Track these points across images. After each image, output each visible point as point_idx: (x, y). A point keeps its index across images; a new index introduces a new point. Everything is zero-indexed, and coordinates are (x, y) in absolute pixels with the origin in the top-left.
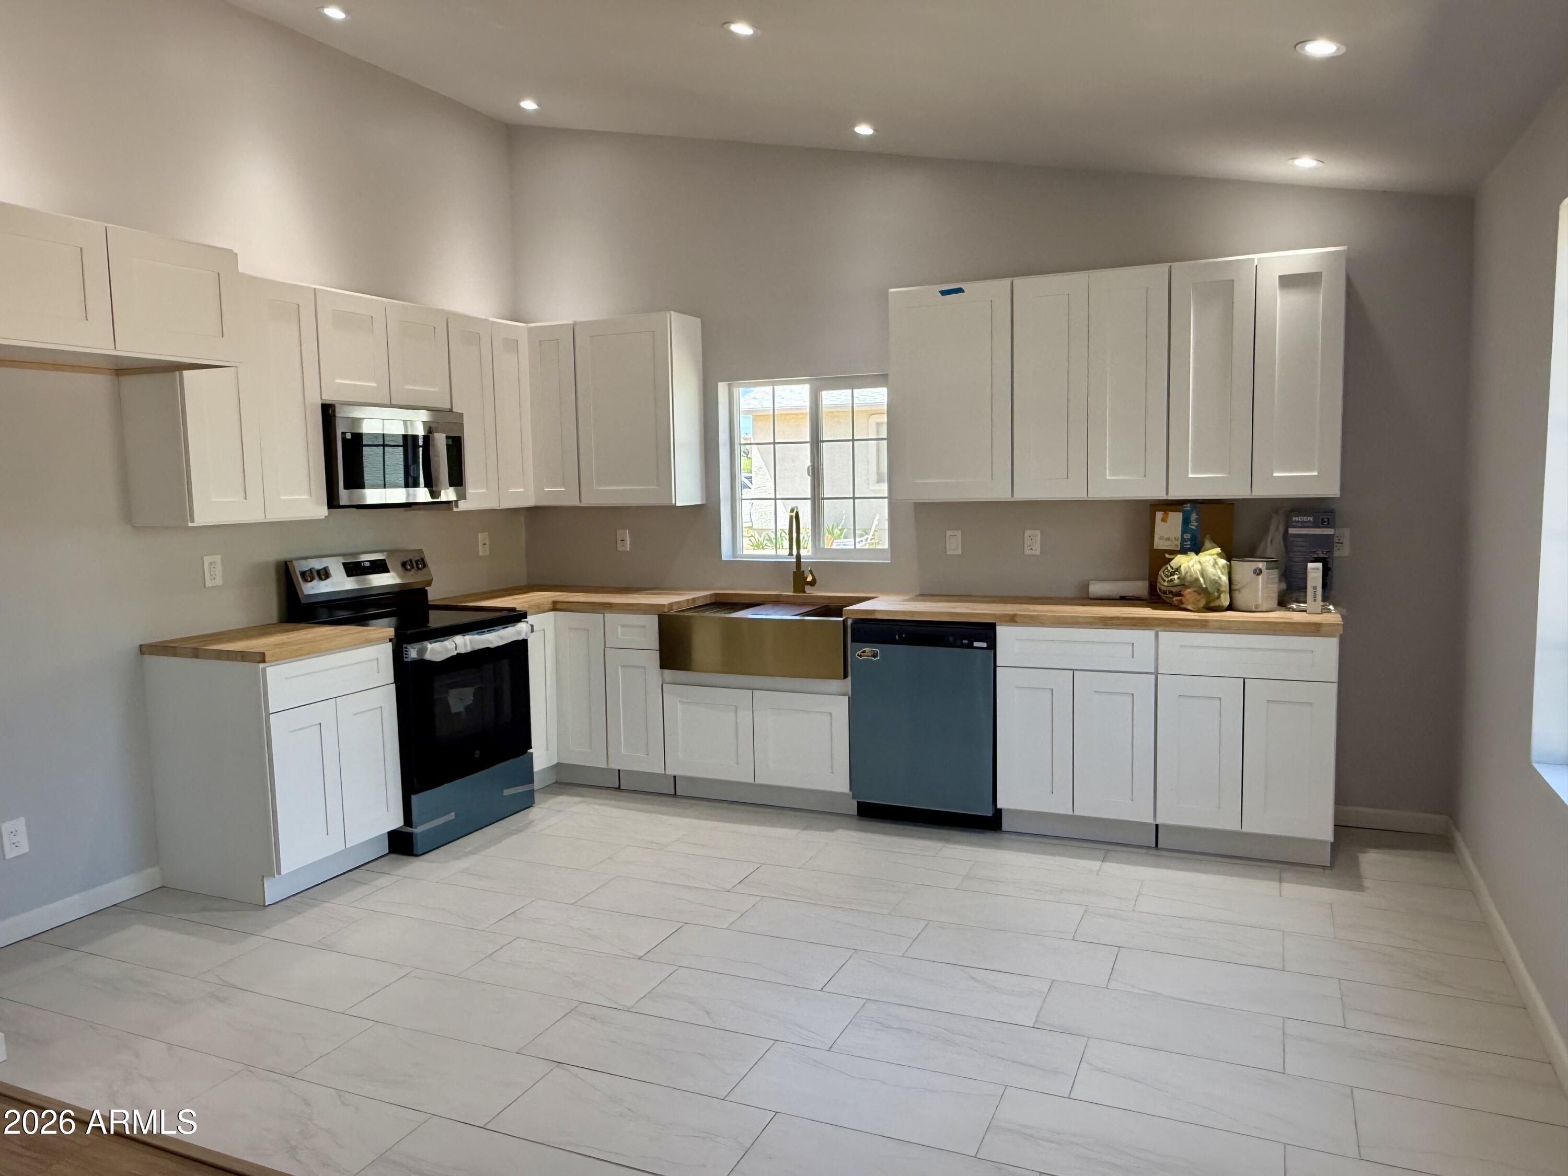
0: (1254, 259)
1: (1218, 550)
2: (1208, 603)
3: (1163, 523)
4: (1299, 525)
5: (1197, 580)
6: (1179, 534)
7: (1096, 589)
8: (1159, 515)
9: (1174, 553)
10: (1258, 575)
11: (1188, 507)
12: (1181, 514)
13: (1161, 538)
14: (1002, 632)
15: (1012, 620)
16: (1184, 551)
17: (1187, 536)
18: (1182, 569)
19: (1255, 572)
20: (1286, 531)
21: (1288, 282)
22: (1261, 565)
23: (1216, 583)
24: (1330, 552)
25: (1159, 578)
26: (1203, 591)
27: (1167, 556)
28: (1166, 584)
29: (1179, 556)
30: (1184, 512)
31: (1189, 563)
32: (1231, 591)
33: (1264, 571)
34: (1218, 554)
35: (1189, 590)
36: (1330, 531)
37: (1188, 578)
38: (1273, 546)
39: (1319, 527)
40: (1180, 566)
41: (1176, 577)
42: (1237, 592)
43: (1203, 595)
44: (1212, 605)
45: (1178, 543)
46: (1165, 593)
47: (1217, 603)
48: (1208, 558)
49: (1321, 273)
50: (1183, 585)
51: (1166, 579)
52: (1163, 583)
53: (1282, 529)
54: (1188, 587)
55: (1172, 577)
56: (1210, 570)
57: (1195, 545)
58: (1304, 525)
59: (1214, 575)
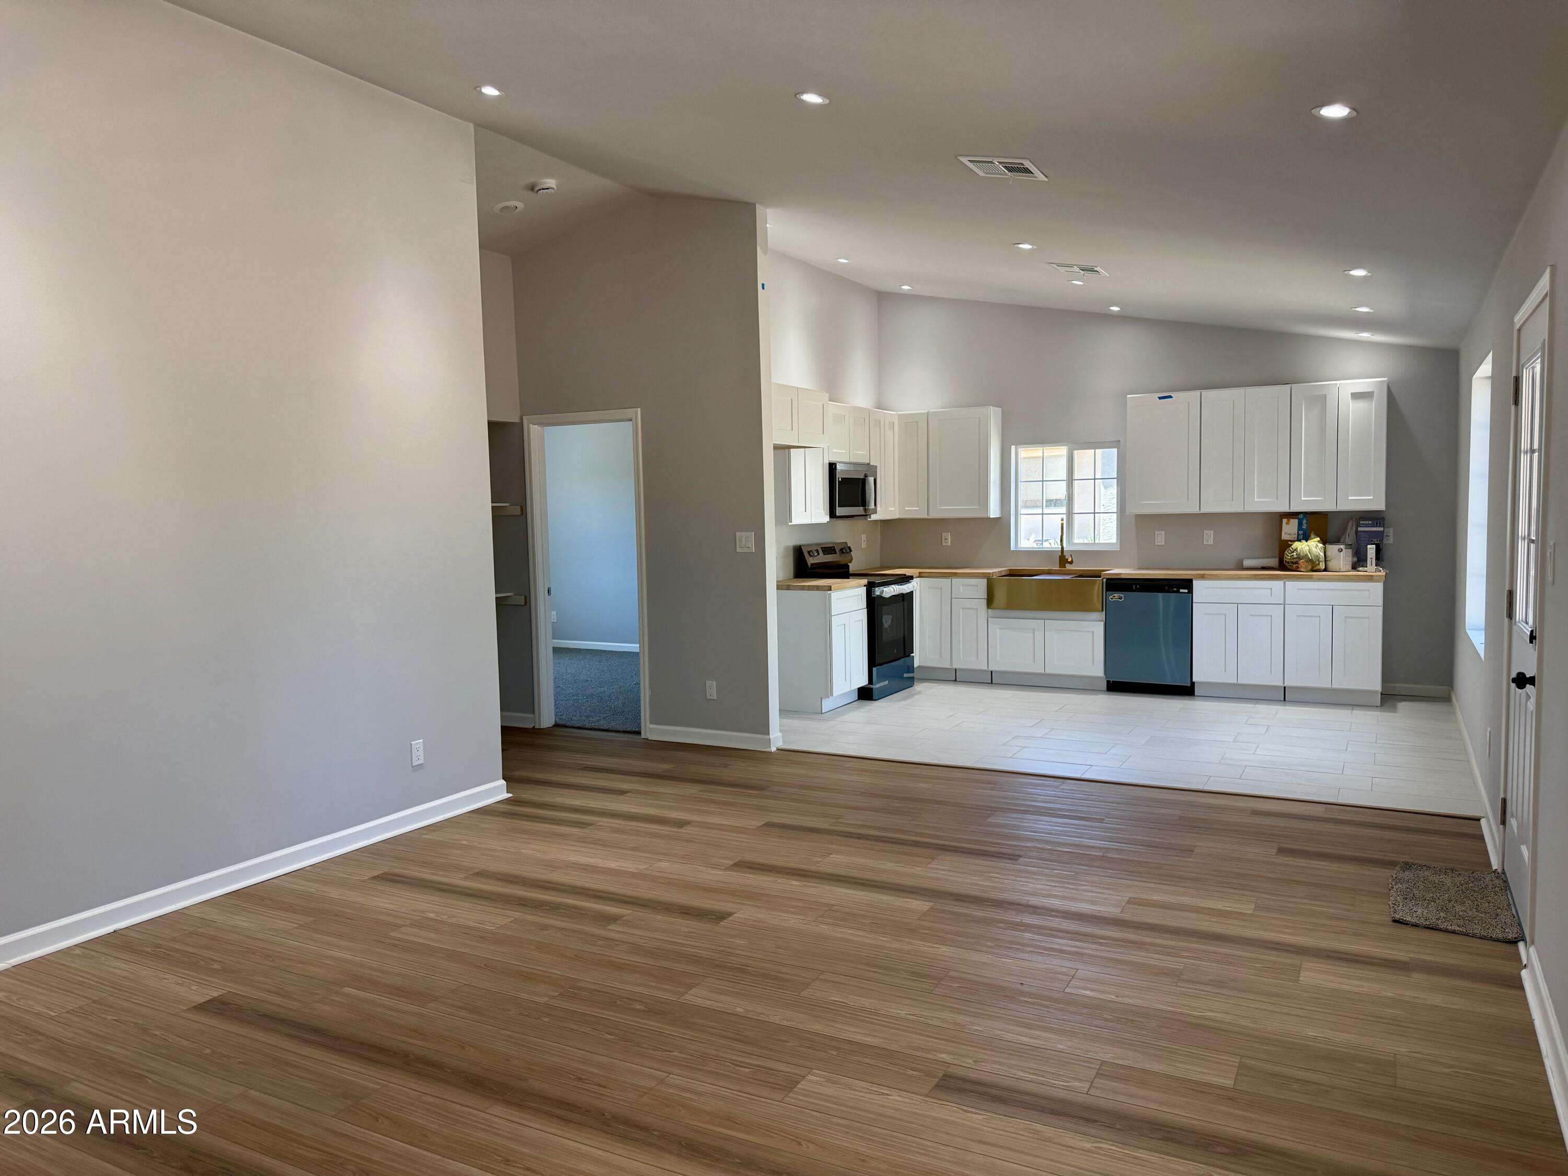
0: (1337, 384)
1: (1318, 539)
2: (1312, 568)
3: (1287, 525)
4: (1364, 526)
5: (1307, 555)
6: (1296, 531)
7: (1247, 563)
8: (1285, 521)
9: (1294, 541)
10: (1340, 552)
11: (1301, 516)
12: (1297, 520)
13: (1286, 534)
14: (1196, 584)
15: (1202, 577)
16: (1299, 540)
17: (1301, 532)
18: (1298, 550)
19: (1339, 550)
20: (1357, 530)
21: (1356, 396)
22: (1342, 547)
23: (1318, 557)
24: (1382, 540)
25: (1285, 555)
26: (1310, 561)
27: (1290, 543)
28: (1289, 557)
29: (1296, 542)
30: (1299, 519)
31: (1302, 547)
32: (1325, 561)
33: (1344, 550)
34: (1318, 541)
35: (1302, 561)
36: (1381, 529)
37: (1302, 554)
38: (1350, 537)
39: (1375, 527)
40: (1297, 548)
41: (1295, 554)
42: (1329, 562)
43: (1309, 563)
44: (1315, 569)
45: (1296, 536)
46: (1288, 563)
47: (1318, 567)
48: (1313, 543)
49: (1373, 392)
50: (1299, 558)
51: (1290, 555)
52: (1288, 557)
53: (1354, 528)
54: (1301, 559)
55: (1292, 554)
56: (1314, 549)
57: (1305, 537)
58: (1367, 526)
59: (1316, 552)
